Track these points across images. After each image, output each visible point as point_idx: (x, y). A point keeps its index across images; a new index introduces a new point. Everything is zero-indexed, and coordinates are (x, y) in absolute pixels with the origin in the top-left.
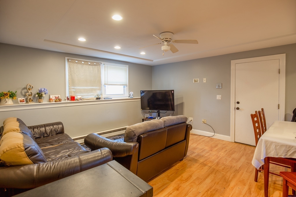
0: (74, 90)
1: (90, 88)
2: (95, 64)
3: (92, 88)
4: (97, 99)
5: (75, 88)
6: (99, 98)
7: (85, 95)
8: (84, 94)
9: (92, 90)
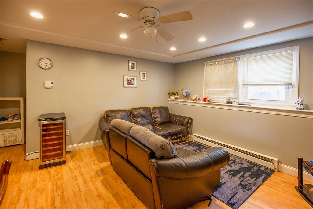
0: (208, 92)
1: (223, 89)
2: (230, 61)
3: (225, 89)
4: (228, 103)
5: (209, 89)
6: (231, 103)
7: (216, 98)
8: (217, 96)
9: (225, 92)
